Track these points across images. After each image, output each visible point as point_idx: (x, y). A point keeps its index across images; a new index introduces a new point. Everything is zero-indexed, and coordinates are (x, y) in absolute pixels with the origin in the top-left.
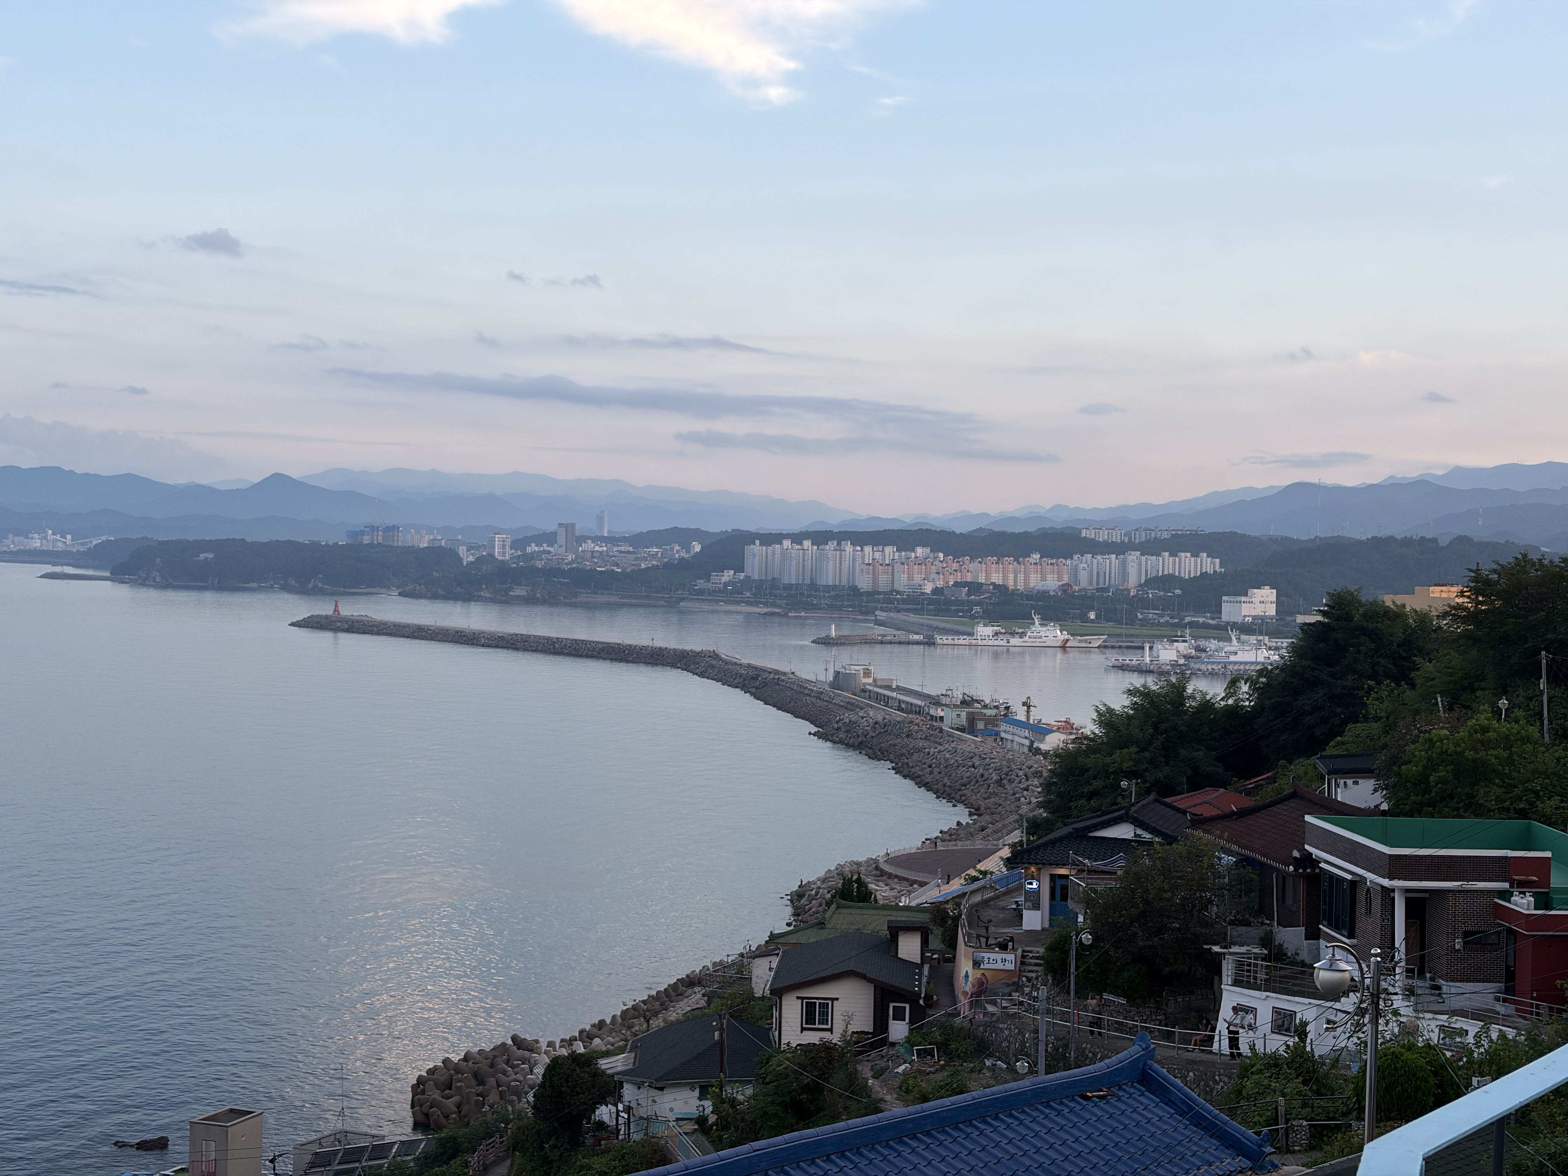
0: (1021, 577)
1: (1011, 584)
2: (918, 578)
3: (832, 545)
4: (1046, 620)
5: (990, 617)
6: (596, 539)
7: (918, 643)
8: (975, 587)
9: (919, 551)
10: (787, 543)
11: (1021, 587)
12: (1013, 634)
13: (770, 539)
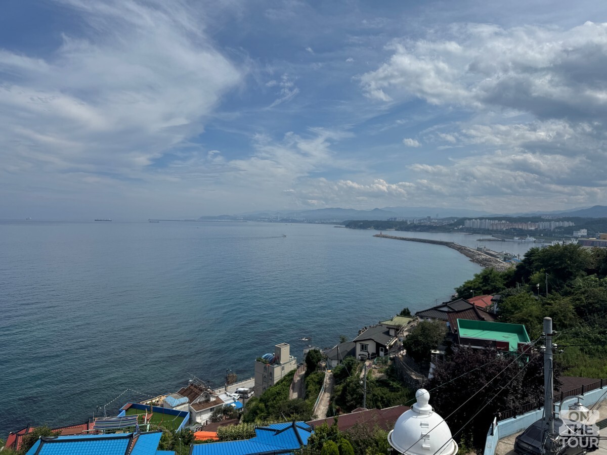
0: (526, 227)
1: (524, 228)
2: (502, 227)
3: (484, 220)
4: (530, 236)
5: (517, 236)
6: (435, 219)
7: (500, 241)
8: (515, 229)
9: (503, 222)
10: (474, 220)
11: (526, 229)
12: (523, 239)
13: (470, 219)
